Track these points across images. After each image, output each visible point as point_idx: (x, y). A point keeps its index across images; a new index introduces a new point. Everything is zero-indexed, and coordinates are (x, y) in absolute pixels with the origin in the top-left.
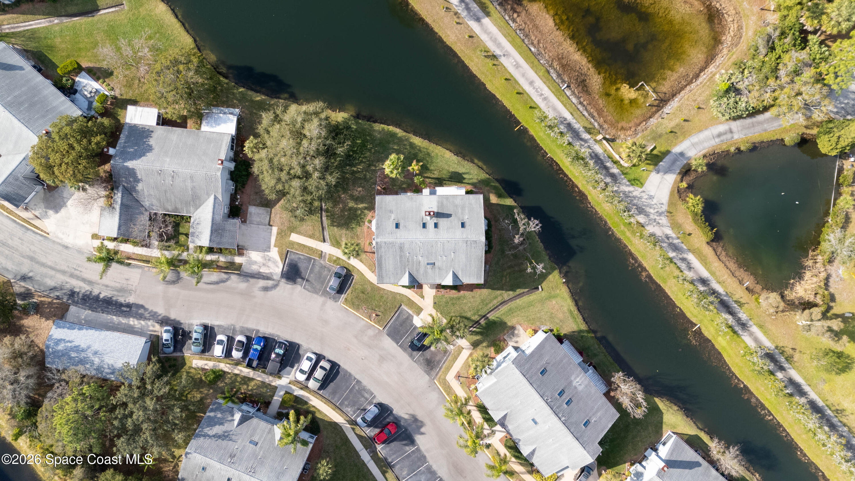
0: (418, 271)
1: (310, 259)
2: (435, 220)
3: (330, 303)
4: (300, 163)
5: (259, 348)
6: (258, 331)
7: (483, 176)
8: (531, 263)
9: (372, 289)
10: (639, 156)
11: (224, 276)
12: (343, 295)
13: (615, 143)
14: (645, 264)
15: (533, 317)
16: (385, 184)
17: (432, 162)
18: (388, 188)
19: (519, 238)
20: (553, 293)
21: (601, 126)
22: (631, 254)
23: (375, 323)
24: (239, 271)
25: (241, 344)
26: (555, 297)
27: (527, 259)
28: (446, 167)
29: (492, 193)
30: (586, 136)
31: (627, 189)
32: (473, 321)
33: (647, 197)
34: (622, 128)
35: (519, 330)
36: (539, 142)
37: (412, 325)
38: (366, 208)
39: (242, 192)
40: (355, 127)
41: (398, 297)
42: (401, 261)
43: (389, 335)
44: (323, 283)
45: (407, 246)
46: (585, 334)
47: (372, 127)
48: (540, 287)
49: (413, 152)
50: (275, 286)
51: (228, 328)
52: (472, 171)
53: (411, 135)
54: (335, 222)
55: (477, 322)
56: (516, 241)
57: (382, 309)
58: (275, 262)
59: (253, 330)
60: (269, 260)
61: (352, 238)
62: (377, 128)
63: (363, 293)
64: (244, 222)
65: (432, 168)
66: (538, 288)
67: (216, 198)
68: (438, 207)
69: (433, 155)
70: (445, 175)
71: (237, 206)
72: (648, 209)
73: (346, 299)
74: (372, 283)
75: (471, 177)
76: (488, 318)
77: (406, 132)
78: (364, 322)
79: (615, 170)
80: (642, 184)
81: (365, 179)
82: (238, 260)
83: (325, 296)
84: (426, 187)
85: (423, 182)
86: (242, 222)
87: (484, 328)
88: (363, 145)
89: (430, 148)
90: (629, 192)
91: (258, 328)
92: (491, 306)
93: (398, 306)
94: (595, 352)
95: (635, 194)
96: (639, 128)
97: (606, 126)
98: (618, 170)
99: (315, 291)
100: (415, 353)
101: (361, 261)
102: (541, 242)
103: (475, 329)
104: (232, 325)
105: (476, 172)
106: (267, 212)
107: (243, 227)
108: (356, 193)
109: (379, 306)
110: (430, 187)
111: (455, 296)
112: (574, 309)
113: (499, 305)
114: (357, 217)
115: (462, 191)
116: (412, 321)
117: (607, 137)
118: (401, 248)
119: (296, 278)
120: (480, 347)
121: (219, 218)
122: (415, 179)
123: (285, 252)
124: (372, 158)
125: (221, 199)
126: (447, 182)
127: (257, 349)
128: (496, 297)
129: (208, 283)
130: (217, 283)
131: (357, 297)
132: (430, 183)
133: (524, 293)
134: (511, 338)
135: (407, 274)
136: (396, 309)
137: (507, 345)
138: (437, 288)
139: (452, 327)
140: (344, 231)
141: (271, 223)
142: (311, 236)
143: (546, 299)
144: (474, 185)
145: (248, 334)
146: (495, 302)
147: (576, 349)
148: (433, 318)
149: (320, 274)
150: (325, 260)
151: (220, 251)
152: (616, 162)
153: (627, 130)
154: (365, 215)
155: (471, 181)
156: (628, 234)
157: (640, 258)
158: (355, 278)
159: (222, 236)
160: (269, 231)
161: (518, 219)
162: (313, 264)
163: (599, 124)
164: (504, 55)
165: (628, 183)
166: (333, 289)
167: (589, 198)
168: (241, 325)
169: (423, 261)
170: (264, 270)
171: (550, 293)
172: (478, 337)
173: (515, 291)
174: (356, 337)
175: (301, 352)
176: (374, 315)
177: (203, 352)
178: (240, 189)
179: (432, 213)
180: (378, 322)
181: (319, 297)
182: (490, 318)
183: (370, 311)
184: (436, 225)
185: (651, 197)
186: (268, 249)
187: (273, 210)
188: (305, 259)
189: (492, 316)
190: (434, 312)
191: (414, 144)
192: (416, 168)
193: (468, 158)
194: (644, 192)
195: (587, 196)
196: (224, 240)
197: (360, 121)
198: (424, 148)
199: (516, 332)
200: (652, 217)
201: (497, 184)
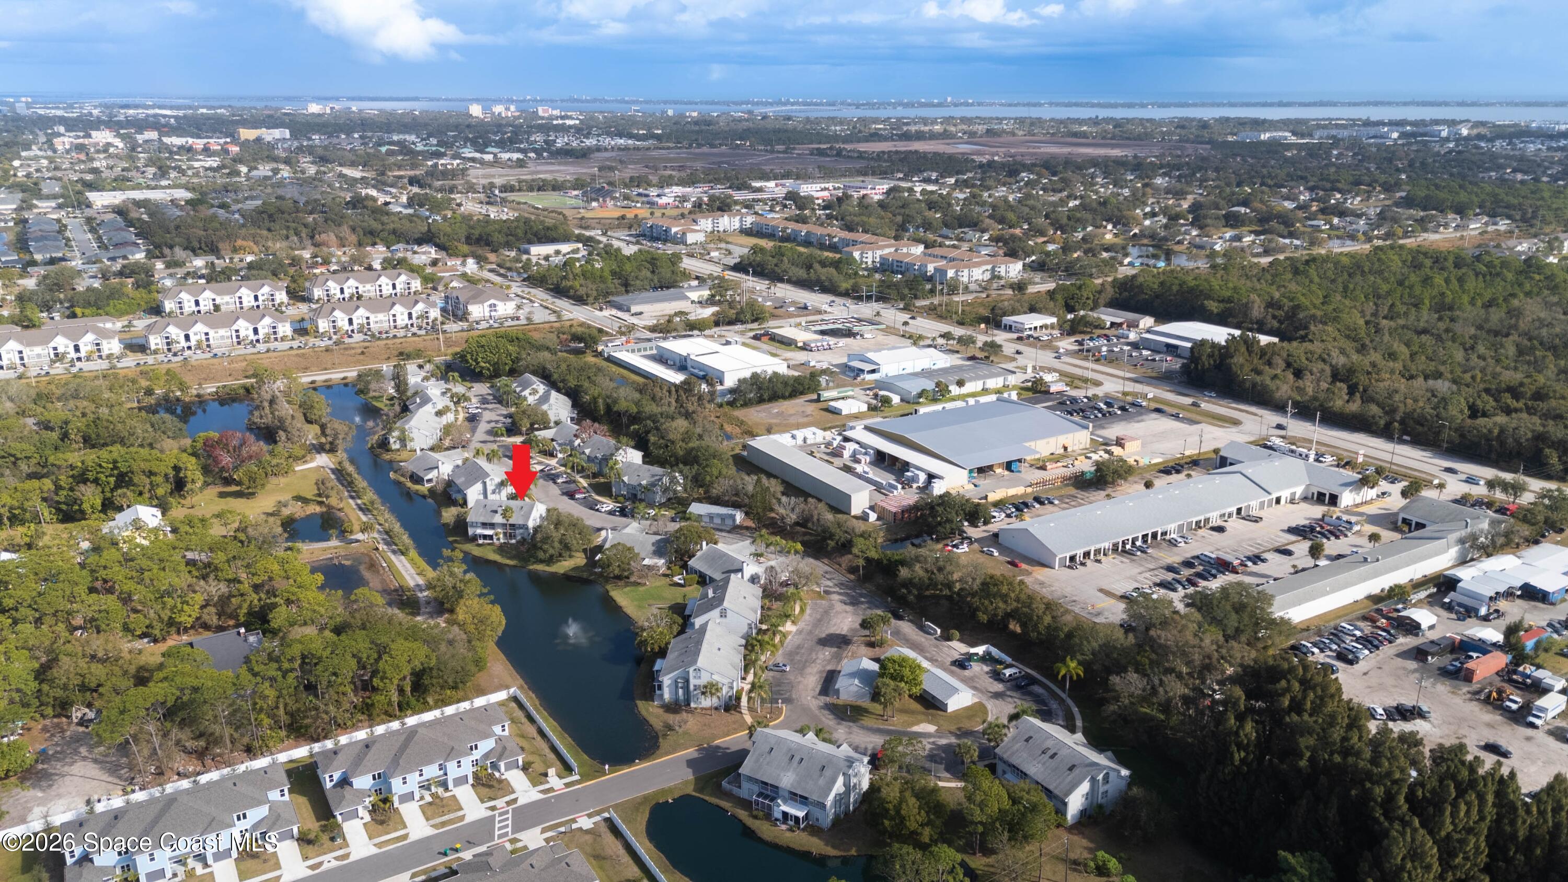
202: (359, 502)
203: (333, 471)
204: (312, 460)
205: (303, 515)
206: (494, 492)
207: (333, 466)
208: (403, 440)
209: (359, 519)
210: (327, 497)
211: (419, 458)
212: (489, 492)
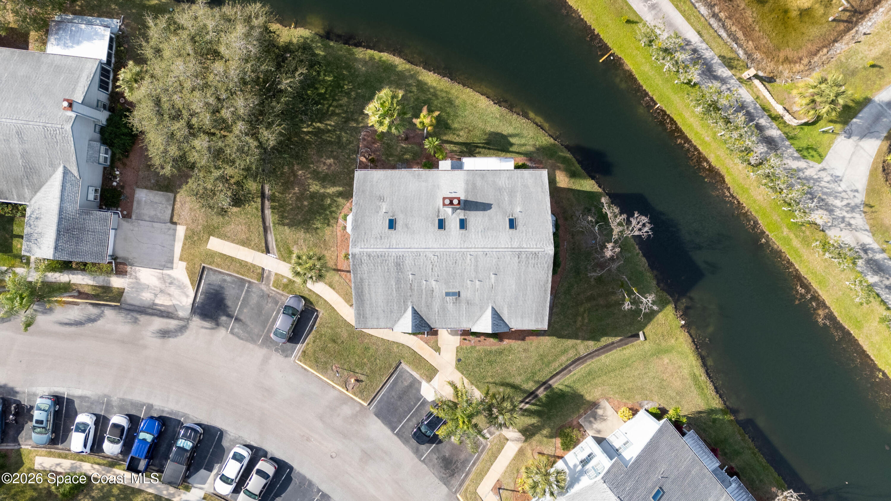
0: (429, 306)
1: (243, 281)
2: (461, 214)
3: (277, 359)
4: (207, 104)
5: (149, 438)
6: (150, 407)
7: (545, 140)
8: (630, 293)
9: (349, 335)
10: (833, 101)
11: (94, 311)
12: (299, 346)
13: (775, 84)
14: (824, 295)
15: (630, 385)
16: (374, 152)
17: (456, 116)
18: (378, 160)
19: (614, 247)
20: (663, 344)
21: (749, 55)
22: (799, 278)
23: (355, 394)
24: (119, 301)
25: (118, 432)
26: (667, 351)
27: (622, 285)
28: (481, 125)
29: (559, 169)
30: (724, 72)
31: (795, 164)
32: (524, 391)
33: (829, 178)
34: (787, 60)
35: (604, 408)
36: (641, 82)
37: (419, 397)
38: (340, 194)
39: (125, 165)
40: (322, 53)
41: (396, 350)
42: (398, 289)
43: (378, 415)
44: (264, 323)
45: (408, 262)
46: (720, 416)
47: (353, 54)
48: (641, 333)
49: (423, 97)
50: (182, 329)
51: (98, 402)
52: (525, 132)
53: (420, 69)
54: (286, 218)
55: (533, 393)
56: (608, 253)
57: (367, 370)
58: (181, 287)
59: (142, 405)
60: (171, 283)
61: (315, 245)
62: (361, 56)
63: (334, 341)
64: (127, 216)
65: (456, 125)
66: (637, 336)
67: (66, 172)
68: (467, 191)
69: (457, 102)
70: (478, 138)
71: (114, 189)
72: (831, 200)
73: (304, 352)
74: (349, 325)
75: (523, 141)
76: (550, 386)
77: (412, 63)
78: (336, 393)
79: (774, 132)
80: (820, 156)
81: (338, 143)
82: (116, 282)
83: (268, 347)
84: (444, 158)
85: (439, 149)
86: (124, 217)
87: (543, 405)
88: (337, 85)
89: (453, 91)
90: (799, 170)
91: (151, 402)
92: (556, 365)
93: (394, 365)
94: (736, 447)
95: (808, 173)
96: (816, 59)
97: (758, 55)
98: (779, 132)
99: (251, 339)
100: (423, 447)
101: (331, 286)
102: (644, 255)
103: (527, 406)
104: (105, 396)
105: (531, 134)
106: (168, 200)
107: (126, 225)
108: (323, 168)
109: (362, 365)
110: (452, 158)
111: (494, 348)
112: (700, 372)
113: (570, 365)
114: (325, 210)
115: (509, 164)
116: (419, 390)
117: (761, 74)
118: (399, 265)
119: (219, 315)
120: (537, 437)
121: (72, 208)
122: (426, 142)
123: (198, 270)
124: (352, 107)
125: (76, 174)
126: (482, 150)
127: (144, 440)
128: (564, 351)
129: (66, 324)
130: (78, 323)
131: (323, 349)
132: (452, 151)
133: (613, 343)
134: (590, 422)
135: (409, 312)
136: (391, 370)
137: (584, 436)
138: (462, 335)
139: (490, 409)
140: (301, 234)
141: (175, 219)
142: (245, 243)
143: (653, 355)
144: (528, 155)
145: (133, 412)
146: (564, 359)
147: (708, 445)
148: (455, 388)
149: (259, 308)
150: (268, 285)
151: (83, 267)
152: (775, 118)
153: (796, 62)
154: (338, 206)
155: (523, 149)
156: (796, 243)
157: (815, 285)
158: (320, 315)
159: (79, 240)
160: (171, 232)
161: (609, 215)
162: (247, 291)
163: (746, 53)
165: (796, 155)
166: (281, 336)
167: (727, 179)
168: (121, 396)
169: (439, 289)
170: (162, 301)
171: (659, 345)
172: (533, 420)
173: (598, 340)
174: (321, 418)
175: (225, 443)
176: (353, 380)
177: (53, 442)
178: (119, 159)
179: (455, 202)
180: (361, 393)
181: (257, 348)
182: (554, 386)
183: (346, 373)
184: (463, 224)
185: (837, 179)
186: (169, 264)
187: (178, 196)
188: (233, 282)
189: (557, 384)
190: (457, 377)
191: (426, 84)
192: (427, 121)
193: (518, 110)
194: (824, 169)
195: (723, 177)
196: (84, 247)
197: (332, 44)
198: (442, 91)
199: (600, 412)
200: (838, 213)
201: (568, 155)
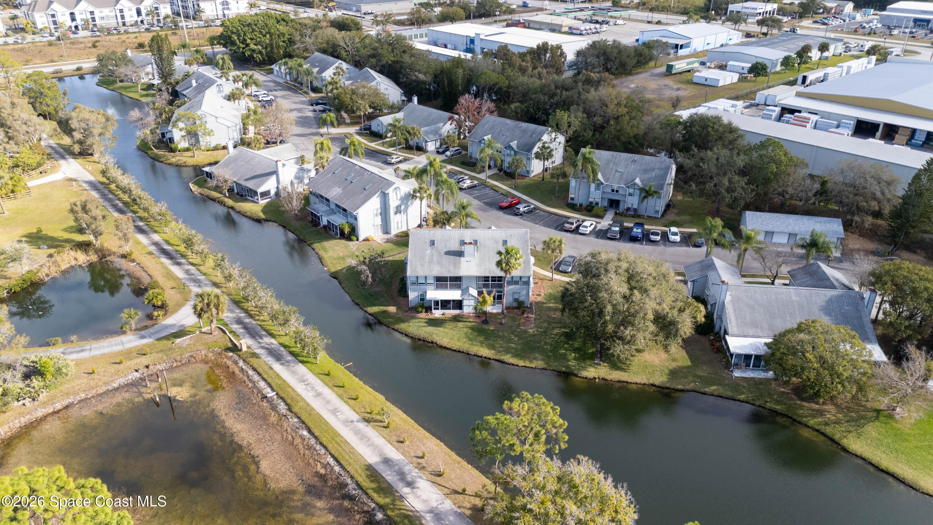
17: (466, 334)
30: (260, 352)
47: (545, 364)
62: (539, 363)
65: (466, 330)
68: (460, 262)
88: (556, 348)
164: (352, 422)
184: (462, 244)
197: (564, 369)
198: (476, 346)
202: (156, 237)
203: (93, 185)
204: (54, 169)
205: (54, 272)
206: (398, 211)
207: (91, 178)
208: (192, 135)
209: (170, 276)
210: (97, 234)
211: (234, 160)
212: (392, 211)
